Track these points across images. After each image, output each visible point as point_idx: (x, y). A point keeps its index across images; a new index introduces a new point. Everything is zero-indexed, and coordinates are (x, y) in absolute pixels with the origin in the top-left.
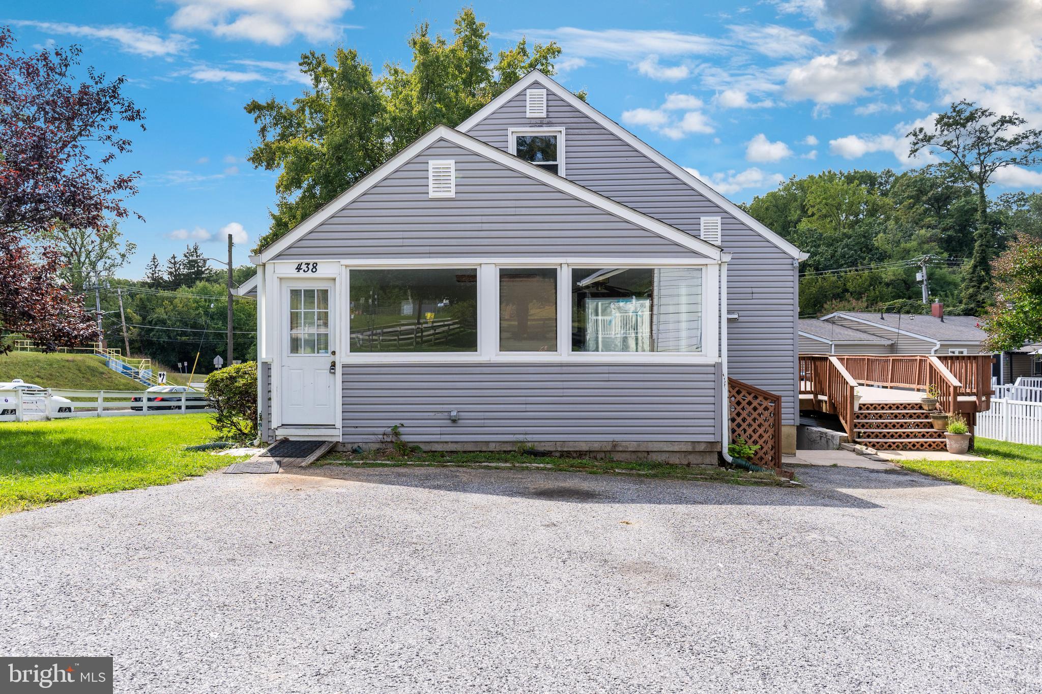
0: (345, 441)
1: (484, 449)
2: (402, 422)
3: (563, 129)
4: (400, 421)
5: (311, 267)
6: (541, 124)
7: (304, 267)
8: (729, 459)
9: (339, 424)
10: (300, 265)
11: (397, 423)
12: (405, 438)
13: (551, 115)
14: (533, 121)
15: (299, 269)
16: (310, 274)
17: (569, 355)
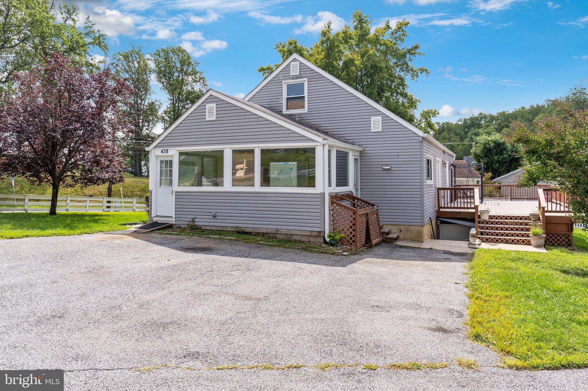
0: (176, 223)
1: (225, 230)
2: (196, 216)
3: (306, 79)
4: (195, 216)
5: (166, 151)
6: (297, 78)
7: (164, 151)
8: (328, 240)
9: (174, 217)
10: (162, 150)
11: (194, 217)
12: (197, 223)
13: (301, 73)
14: (294, 77)
15: (162, 152)
16: (166, 154)
17: (259, 188)
